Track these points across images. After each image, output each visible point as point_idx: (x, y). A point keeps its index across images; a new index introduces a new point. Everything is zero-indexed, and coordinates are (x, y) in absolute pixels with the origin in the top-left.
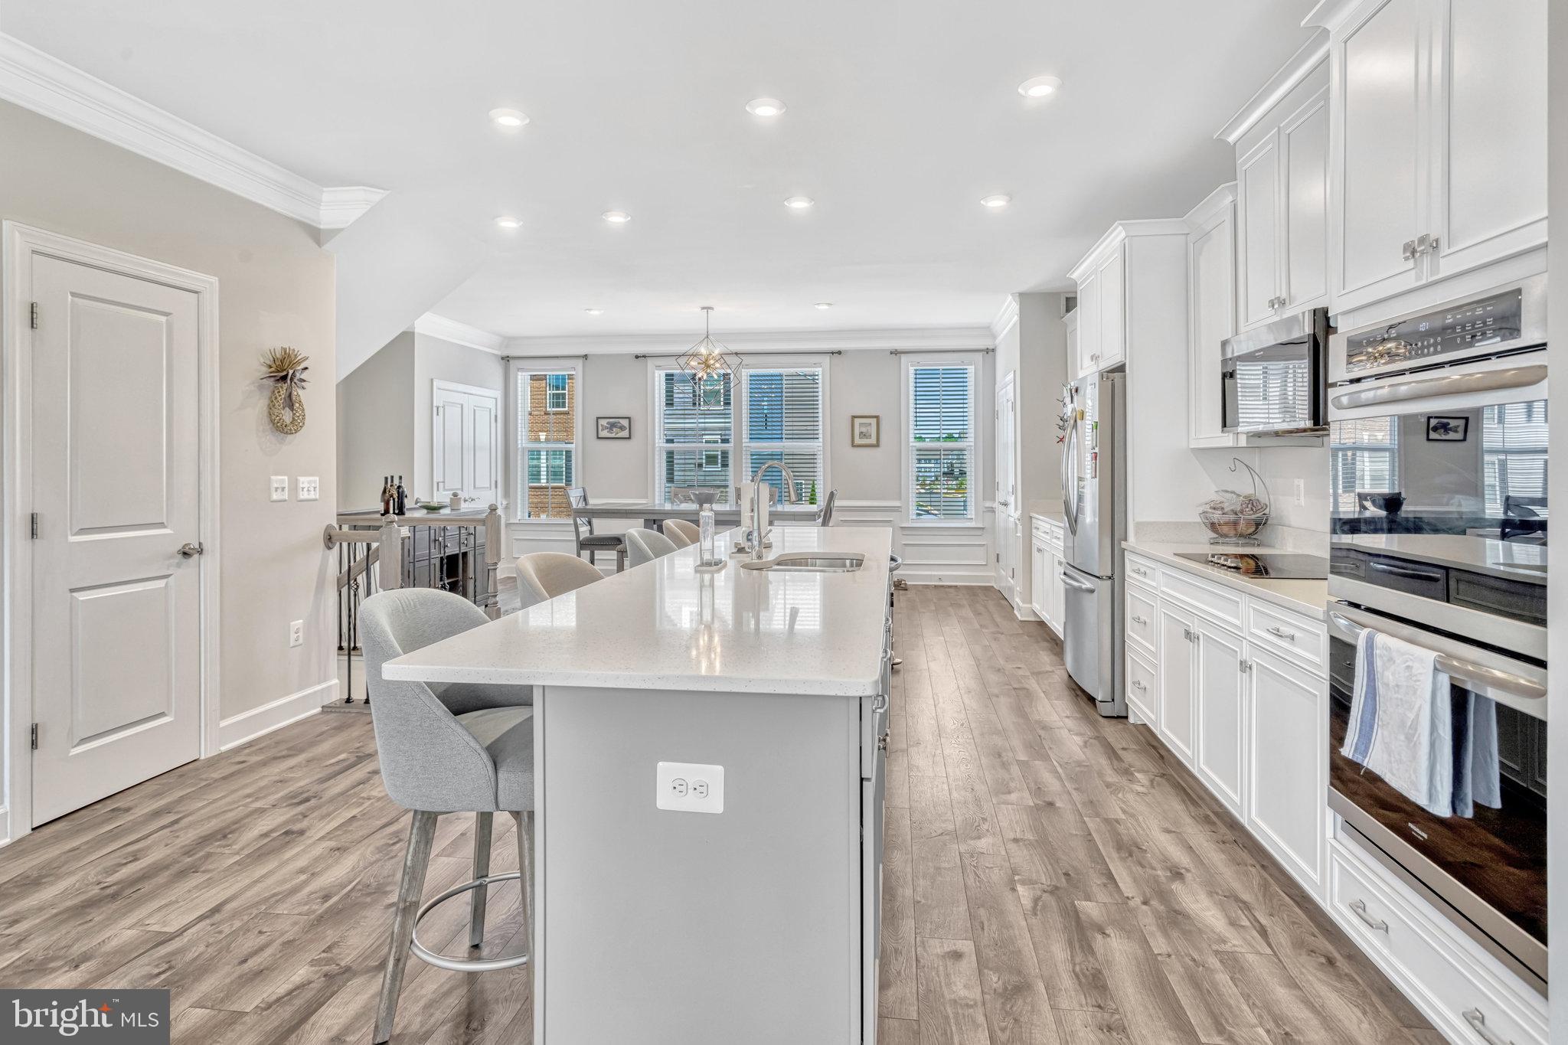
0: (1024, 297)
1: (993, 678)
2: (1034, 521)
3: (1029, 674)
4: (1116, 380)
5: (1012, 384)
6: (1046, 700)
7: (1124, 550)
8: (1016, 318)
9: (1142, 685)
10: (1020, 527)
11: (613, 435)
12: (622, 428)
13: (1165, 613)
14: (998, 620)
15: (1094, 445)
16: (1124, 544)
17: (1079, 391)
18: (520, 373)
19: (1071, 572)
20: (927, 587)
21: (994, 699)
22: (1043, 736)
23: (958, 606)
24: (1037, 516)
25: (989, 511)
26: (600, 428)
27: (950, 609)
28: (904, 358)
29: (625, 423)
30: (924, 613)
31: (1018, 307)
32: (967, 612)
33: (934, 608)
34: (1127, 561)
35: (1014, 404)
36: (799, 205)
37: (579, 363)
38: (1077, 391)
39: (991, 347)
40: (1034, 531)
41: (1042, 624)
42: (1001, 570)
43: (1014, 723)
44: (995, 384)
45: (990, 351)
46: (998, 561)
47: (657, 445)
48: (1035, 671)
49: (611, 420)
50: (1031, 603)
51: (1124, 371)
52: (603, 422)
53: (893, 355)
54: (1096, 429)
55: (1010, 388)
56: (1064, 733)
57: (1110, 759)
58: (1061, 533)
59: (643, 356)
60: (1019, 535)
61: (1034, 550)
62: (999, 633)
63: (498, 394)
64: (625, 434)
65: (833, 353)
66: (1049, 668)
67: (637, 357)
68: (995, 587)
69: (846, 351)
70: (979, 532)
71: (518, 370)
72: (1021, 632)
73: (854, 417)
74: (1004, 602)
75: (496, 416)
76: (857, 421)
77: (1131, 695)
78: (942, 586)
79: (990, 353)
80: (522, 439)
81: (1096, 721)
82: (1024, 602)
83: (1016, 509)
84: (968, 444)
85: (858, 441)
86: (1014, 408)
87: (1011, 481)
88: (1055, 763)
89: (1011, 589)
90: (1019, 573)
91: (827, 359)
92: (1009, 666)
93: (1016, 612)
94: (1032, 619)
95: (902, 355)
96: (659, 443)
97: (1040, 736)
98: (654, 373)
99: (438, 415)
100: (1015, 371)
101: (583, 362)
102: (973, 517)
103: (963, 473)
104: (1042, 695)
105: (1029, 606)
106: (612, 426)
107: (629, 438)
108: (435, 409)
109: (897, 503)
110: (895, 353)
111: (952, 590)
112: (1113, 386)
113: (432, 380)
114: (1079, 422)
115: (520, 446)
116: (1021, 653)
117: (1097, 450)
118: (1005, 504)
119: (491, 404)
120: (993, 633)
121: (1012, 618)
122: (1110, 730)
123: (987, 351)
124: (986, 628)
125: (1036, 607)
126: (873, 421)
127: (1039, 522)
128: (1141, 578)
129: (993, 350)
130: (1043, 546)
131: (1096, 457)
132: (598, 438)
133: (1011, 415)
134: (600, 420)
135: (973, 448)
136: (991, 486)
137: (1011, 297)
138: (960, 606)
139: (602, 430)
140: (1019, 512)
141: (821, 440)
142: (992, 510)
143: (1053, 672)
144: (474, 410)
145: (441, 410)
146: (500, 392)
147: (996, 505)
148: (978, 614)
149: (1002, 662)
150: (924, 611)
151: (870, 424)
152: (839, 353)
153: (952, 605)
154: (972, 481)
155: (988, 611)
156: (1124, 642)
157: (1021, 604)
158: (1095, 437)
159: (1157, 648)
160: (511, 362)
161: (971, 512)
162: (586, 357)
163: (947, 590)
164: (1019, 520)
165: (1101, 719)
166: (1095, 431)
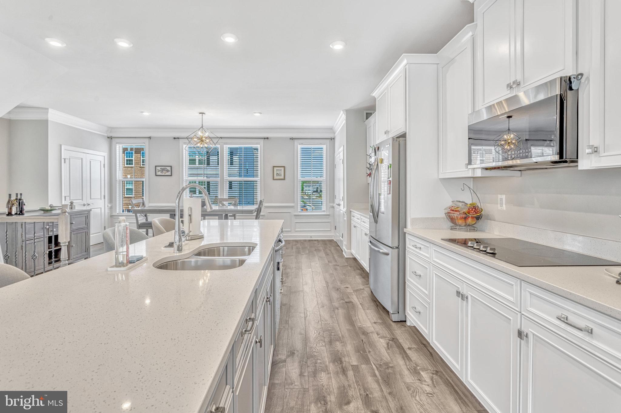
0: (348, 112)
1: (335, 295)
2: (352, 213)
3: (352, 291)
4: (400, 141)
5: (342, 152)
6: (363, 311)
7: (405, 233)
8: (344, 122)
9: (417, 310)
10: (346, 216)
11: (163, 174)
12: (168, 171)
13: (436, 274)
14: (336, 258)
15: (389, 176)
16: (405, 230)
17: (379, 149)
18: (117, 145)
19: (374, 241)
20: (305, 241)
21: (336, 311)
22: (364, 340)
23: (318, 250)
24: (354, 211)
25: (331, 208)
26: (157, 171)
27: (315, 252)
28: (296, 141)
29: (169, 168)
30: (303, 255)
31: (345, 117)
32: (322, 254)
33: (308, 252)
34: (407, 240)
35: (343, 161)
36: (230, 39)
37: (147, 141)
38: (378, 149)
39: (333, 137)
40: (352, 217)
41: (355, 259)
42: (337, 233)
43: (347, 330)
44: (334, 153)
45: (333, 139)
46: (335, 229)
47: (184, 179)
48: (356, 289)
49: (162, 167)
50: (351, 250)
51: (406, 137)
52: (159, 168)
53: (291, 140)
54: (391, 168)
55: (342, 154)
56: (375, 337)
57: (404, 359)
58: (367, 220)
59: (177, 138)
60: (345, 219)
61: (352, 226)
62: (337, 265)
63: (106, 154)
64: (169, 173)
65: (265, 138)
66: (362, 287)
67: (175, 138)
68: (334, 240)
69: (271, 138)
70: (328, 217)
71: (117, 143)
72: (346, 264)
73: (274, 167)
74: (338, 248)
75: (104, 165)
76: (275, 169)
77: (408, 312)
78: (312, 240)
79: (333, 140)
80: (119, 175)
81: (390, 325)
82: (347, 250)
83: (344, 207)
84: (323, 179)
85: (276, 177)
86: (343, 163)
87: (342, 195)
88: (374, 366)
89: (341, 241)
90: (345, 235)
91: (262, 141)
92: (343, 287)
93: (344, 253)
94: (351, 257)
95: (295, 140)
96: (185, 178)
97: (362, 341)
98: (183, 146)
99: (65, 163)
100: (344, 146)
101: (149, 141)
102: (325, 210)
103: (321, 191)
104: (360, 306)
105: (350, 251)
106: (162, 170)
107: (171, 175)
108: (63, 160)
109: (292, 205)
110: (292, 139)
111: (316, 242)
112: (399, 145)
113: (61, 145)
114: (379, 164)
115: (118, 179)
116: (348, 277)
117: (391, 179)
118: (339, 205)
119: (102, 159)
120: (334, 265)
121: (342, 256)
122: (400, 333)
123: (331, 139)
124: (331, 263)
125: (353, 252)
126: (283, 169)
127: (355, 214)
128: (417, 250)
129: (334, 139)
130: (356, 225)
131: (390, 183)
132: (156, 175)
133: (342, 165)
134: (157, 167)
135: (325, 181)
136: (333, 197)
137: (342, 112)
138: (319, 250)
139: (158, 172)
140: (345, 209)
141: (259, 177)
142: (333, 207)
143: (363, 289)
144: (90, 162)
145: (67, 161)
146: (106, 153)
147: (335, 205)
148: (327, 254)
149: (339, 284)
150: (303, 253)
151: (281, 170)
152: (268, 138)
153: (316, 250)
154: (324, 194)
155: (332, 253)
156: (405, 283)
157: (346, 250)
158: (389, 172)
159: (429, 292)
160: (113, 139)
161: (324, 207)
162: (150, 138)
163: (314, 242)
164: (345, 212)
165: (393, 324)
166: (390, 169)
